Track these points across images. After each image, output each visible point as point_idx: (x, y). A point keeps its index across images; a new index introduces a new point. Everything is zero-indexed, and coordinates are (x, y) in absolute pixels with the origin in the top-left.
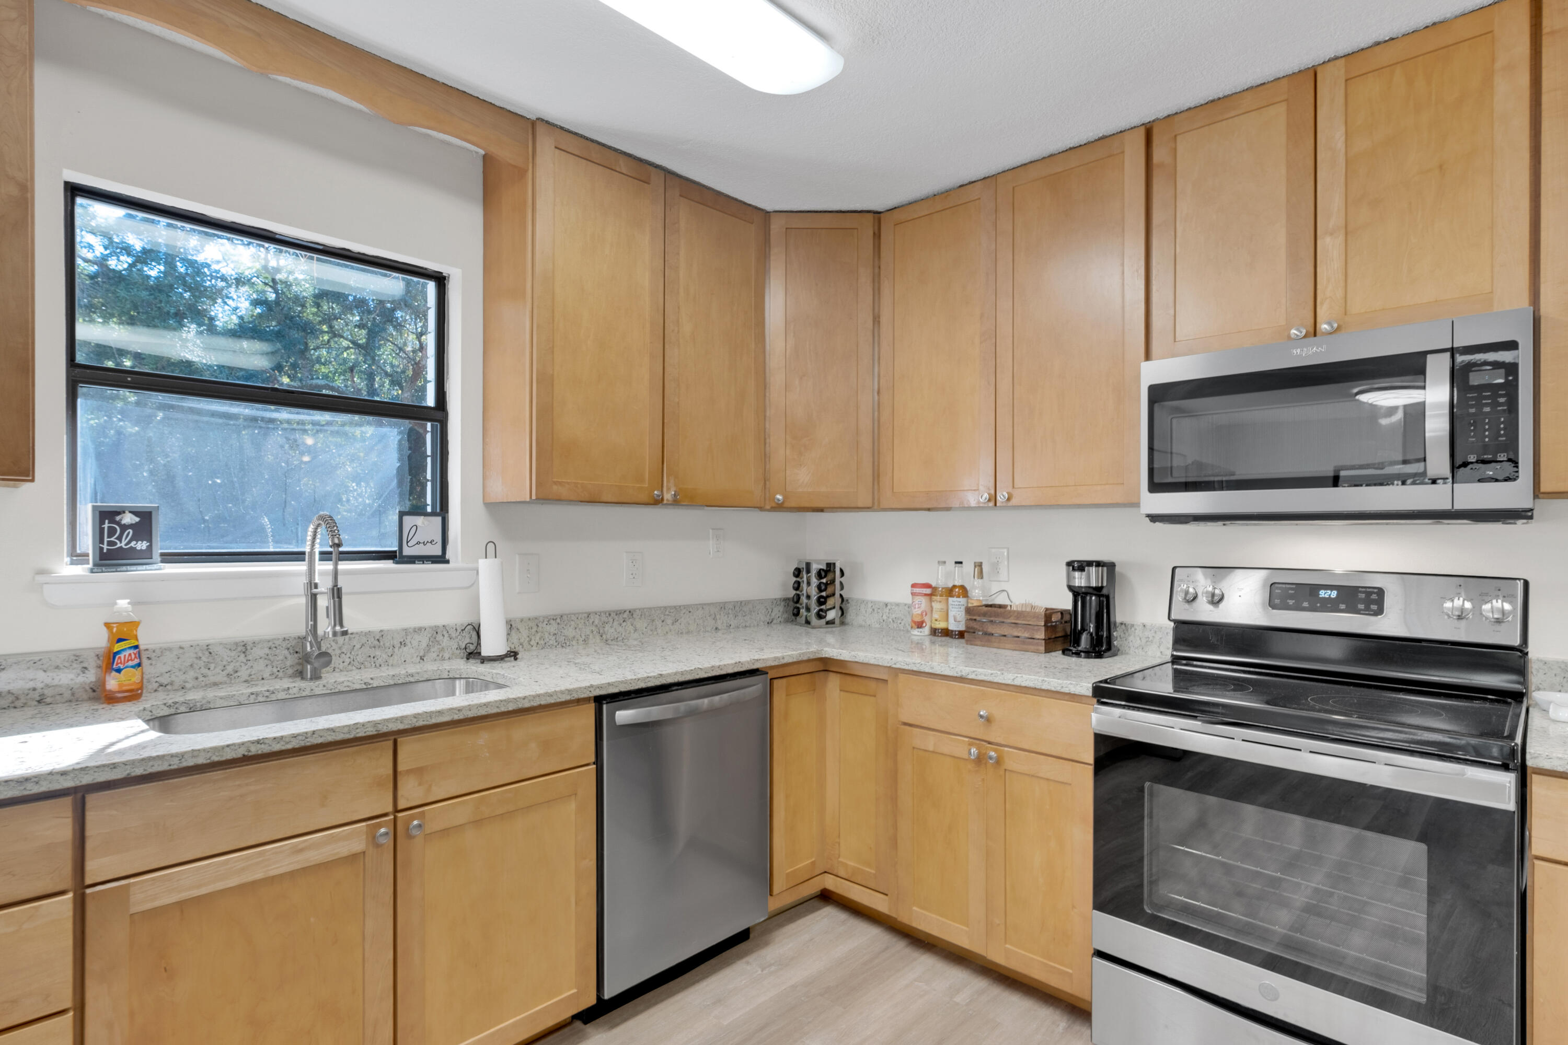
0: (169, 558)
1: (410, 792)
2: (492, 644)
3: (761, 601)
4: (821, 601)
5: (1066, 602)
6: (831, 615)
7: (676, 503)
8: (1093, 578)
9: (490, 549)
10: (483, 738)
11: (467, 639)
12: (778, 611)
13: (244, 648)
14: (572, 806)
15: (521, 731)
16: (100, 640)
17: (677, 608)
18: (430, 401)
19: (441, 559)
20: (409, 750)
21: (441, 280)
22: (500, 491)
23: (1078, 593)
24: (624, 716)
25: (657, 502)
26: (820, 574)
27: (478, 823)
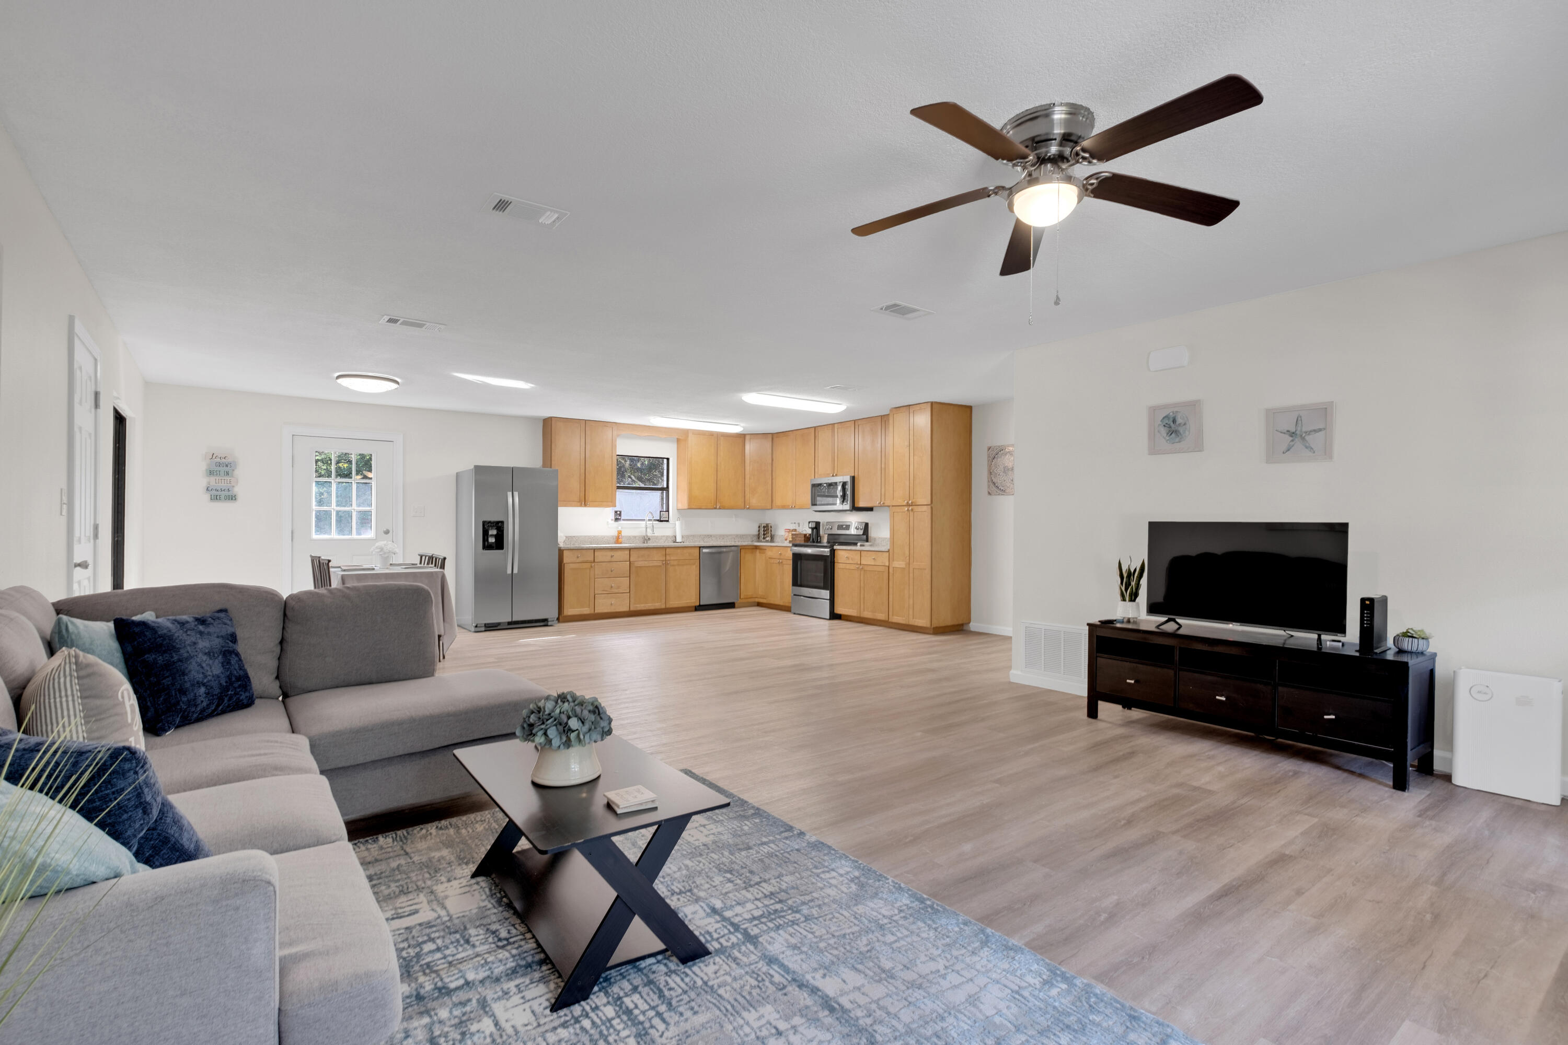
0: (624, 520)
1: (668, 558)
2: (679, 539)
3: (749, 535)
4: (764, 534)
5: (809, 531)
6: (767, 539)
7: (720, 509)
8: (813, 525)
9: (679, 519)
10: (679, 551)
11: (674, 538)
12: (755, 538)
13: (635, 537)
14: (694, 567)
15: (685, 551)
16: (616, 534)
17: (723, 535)
18: (665, 486)
19: (668, 521)
20: (667, 550)
21: (668, 459)
22: (680, 506)
23: (813, 529)
24: (705, 550)
25: (716, 508)
26: (764, 527)
27: (678, 565)
